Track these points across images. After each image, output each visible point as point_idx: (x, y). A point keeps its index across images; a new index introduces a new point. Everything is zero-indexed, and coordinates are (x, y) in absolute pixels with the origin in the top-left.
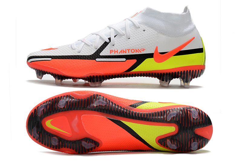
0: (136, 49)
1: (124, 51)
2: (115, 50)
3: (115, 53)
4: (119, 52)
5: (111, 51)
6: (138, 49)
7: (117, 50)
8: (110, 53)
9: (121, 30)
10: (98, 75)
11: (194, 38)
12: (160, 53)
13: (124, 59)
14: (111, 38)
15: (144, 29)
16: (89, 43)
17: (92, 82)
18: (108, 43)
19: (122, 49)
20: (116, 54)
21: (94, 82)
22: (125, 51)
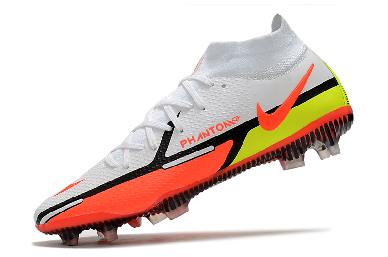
0: (224, 123)
1: (204, 134)
2: (188, 139)
3: (190, 144)
4: (196, 139)
5: (183, 143)
6: (228, 121)
7: (193, 137)
8: (183, 147)
9: (183, 101)
10: (177, 193)
11: (313, 65)
12: (267, 112)
13: (211, 148)
14: (172, 121)
15: (222, 84)
16: (138, 145)
17: (170, 210)
18: (171, 132)
19: (201, 132)
20: (194, 144)
21: (175, 208)
22: (206, 133)
